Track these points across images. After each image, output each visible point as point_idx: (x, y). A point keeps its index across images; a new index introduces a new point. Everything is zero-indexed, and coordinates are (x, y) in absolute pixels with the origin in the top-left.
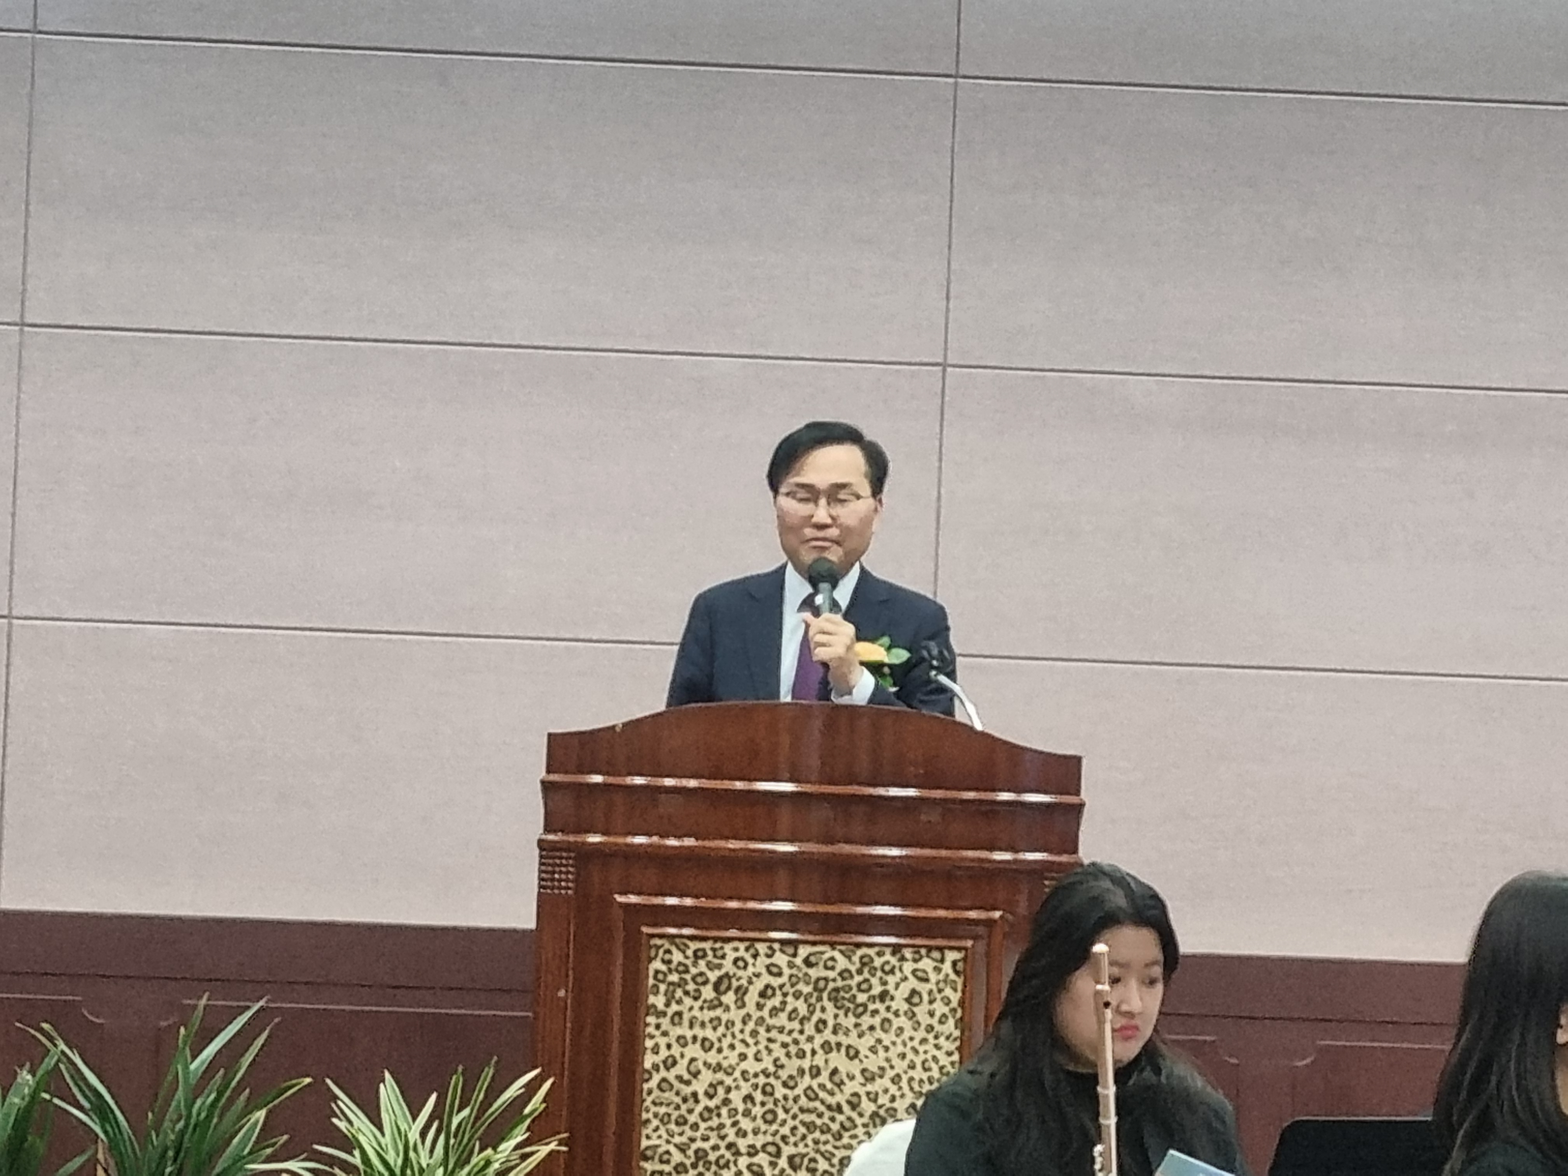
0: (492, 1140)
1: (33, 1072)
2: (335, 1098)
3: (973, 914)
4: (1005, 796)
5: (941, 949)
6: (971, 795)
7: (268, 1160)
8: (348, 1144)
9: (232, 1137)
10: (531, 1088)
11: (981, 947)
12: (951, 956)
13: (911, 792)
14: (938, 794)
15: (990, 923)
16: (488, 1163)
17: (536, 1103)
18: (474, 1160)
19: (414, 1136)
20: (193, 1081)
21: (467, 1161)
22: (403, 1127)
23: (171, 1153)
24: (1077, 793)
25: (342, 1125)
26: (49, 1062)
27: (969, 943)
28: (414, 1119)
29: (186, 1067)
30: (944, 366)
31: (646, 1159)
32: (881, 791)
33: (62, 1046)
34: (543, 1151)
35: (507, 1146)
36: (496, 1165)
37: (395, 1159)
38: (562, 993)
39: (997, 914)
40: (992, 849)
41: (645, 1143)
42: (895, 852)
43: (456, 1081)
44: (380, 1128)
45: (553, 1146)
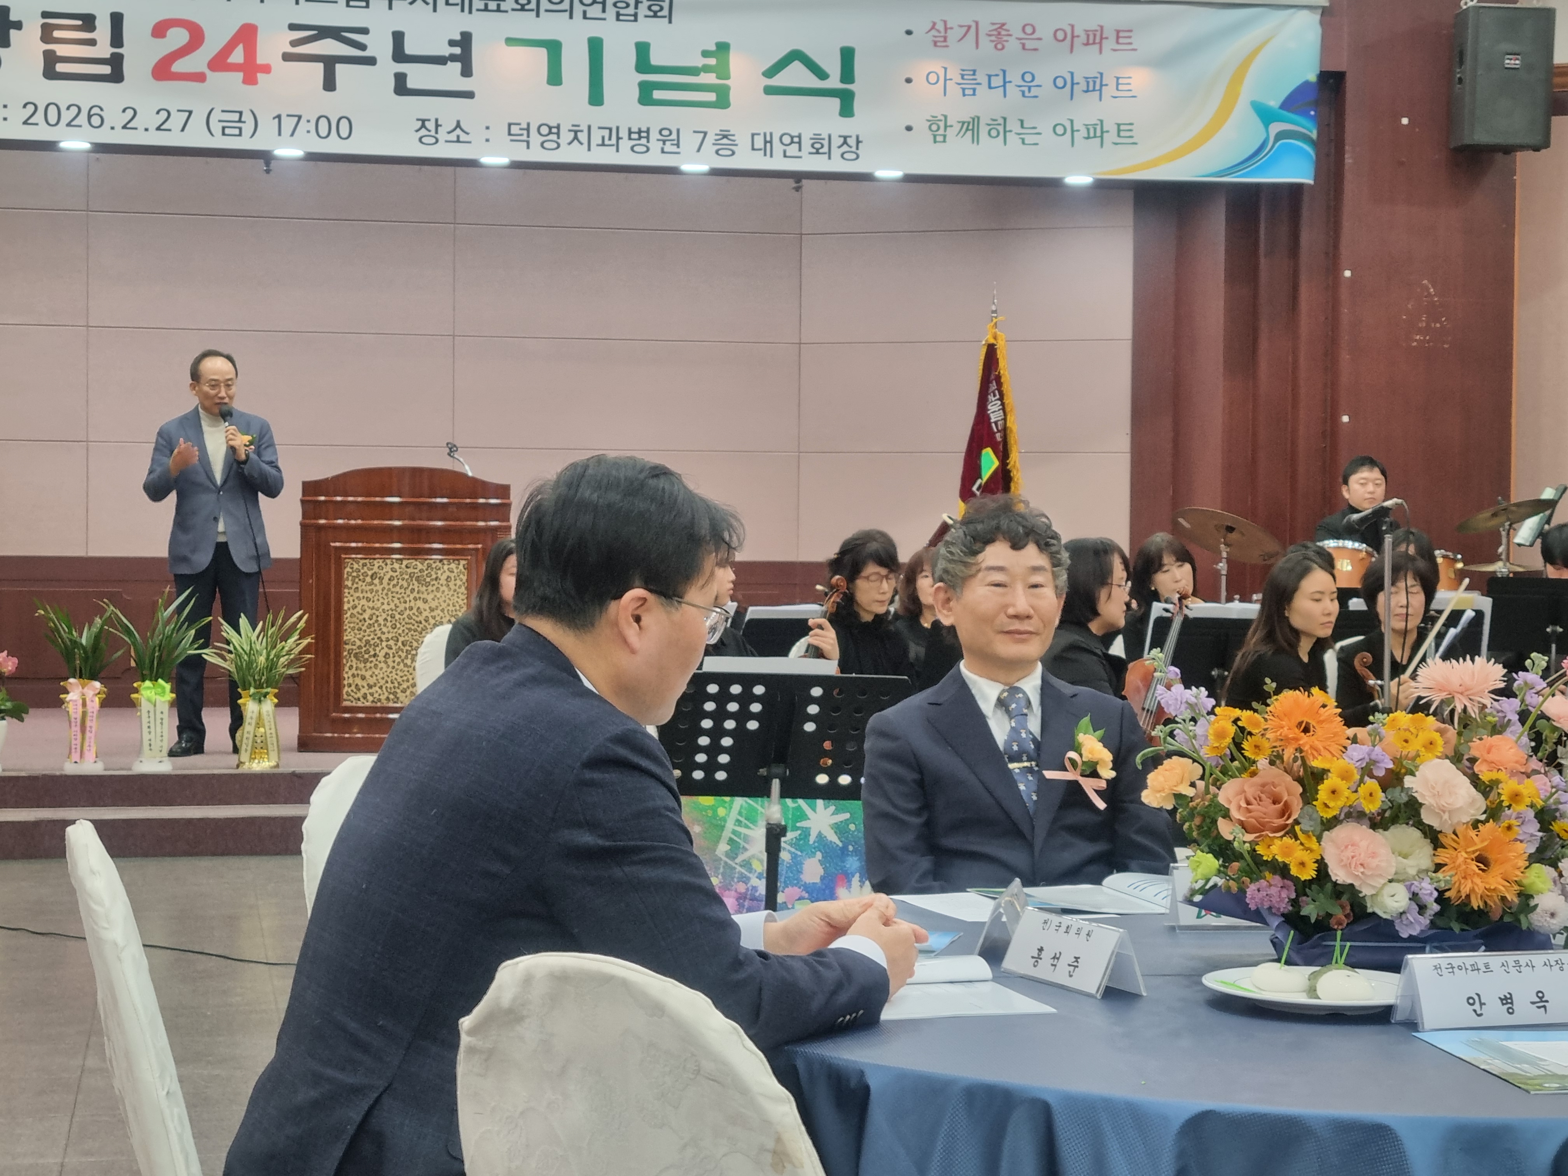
0: (285, 638)
1: (101, 618)
2: (222, 625)
3: (471, 546)
4: (481, 501)
5: (458, 560)
6: (468, 501)
7: (196, 649)
8: (228, 643)
9: (181, 642)
10: (300, 618)
11: (474, 558)
12: (463, 562)
13: (445, 500)
14: (456, 500)
15: (477, 550)
16: (283, 648)
17: (302, 624)
18: (278, 646)
19: (254, 638)
20: (165, 620)
21: (275, 647)
22: (249, 635)
23: (157, 649)
24: (509, 498)
25: (224, 634)
26: (107, 614)
27: (469, 558)
28: (254, 630)
29: (162, 615)
30: (454, 336)
31: (346, 644)
32: (433, 500)
33: (112, 608)
34: (305, 642)
35: (291, 641)
36: (286, 649)
37: (247, 648)
38: (311, 581)
39: (480, 546)
40: (477, 520)
41: (345, 638)
42: (439, 523)
43: (270, 617)
44: (240, 635)
45: (309, 640)
